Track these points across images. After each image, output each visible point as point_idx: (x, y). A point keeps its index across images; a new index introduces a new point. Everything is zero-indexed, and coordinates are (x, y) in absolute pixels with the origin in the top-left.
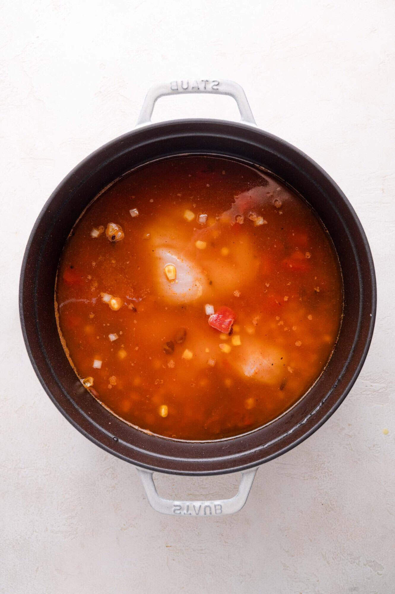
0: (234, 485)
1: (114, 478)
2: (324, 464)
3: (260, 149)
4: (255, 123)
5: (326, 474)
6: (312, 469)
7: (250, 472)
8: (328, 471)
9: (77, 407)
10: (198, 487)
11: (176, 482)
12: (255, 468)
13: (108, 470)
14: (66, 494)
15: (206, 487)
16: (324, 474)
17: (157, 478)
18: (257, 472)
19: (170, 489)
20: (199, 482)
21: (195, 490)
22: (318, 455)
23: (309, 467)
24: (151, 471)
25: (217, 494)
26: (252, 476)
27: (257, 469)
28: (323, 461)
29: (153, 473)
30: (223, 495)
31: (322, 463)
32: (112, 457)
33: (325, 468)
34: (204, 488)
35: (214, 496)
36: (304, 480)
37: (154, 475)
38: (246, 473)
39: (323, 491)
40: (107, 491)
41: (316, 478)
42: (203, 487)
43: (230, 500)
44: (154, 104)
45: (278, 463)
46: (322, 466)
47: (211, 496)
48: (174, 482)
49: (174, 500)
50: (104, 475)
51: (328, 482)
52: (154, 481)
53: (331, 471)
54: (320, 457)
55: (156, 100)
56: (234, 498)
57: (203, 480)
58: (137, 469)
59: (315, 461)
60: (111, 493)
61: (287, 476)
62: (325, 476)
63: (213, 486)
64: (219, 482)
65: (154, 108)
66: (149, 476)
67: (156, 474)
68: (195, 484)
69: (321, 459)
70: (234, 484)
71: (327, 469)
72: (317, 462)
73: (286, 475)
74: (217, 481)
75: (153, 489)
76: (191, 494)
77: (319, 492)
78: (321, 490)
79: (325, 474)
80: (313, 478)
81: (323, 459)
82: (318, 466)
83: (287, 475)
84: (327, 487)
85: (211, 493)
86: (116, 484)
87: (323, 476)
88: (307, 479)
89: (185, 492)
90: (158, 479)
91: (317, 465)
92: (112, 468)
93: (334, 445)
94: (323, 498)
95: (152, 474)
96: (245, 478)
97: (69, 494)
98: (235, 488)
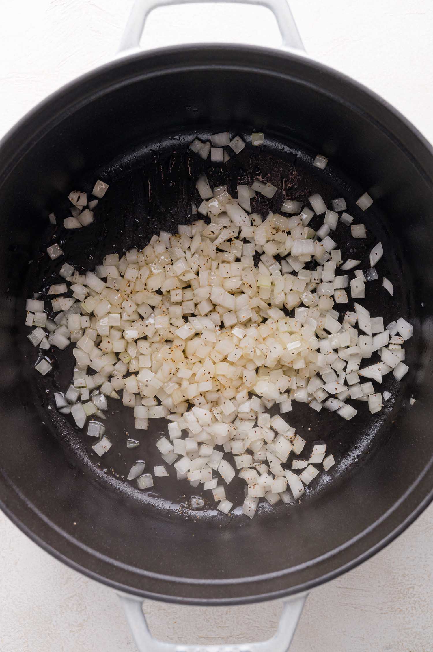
0: (272, 622)
1: (81, 611)
2: (414, 588)
3: (312, 90)
4: (304, 50)
5: (417, 604)
6: (393, 596)
7: (296, 600)
8: (419, 600)
9: (23, 497)
10: (214, 625)
11: (180, 617)
12: (304, 594)
13: (71, 599)
14: (5, 636)
15: (227, 625)
16: (413, 605)
17: (149, 611)
18: (307, 600)
19: (169, 628)
20: (216, 618)
21: (209, 629)
22: (404, 576)
23: (389, 594)
24: (140, 599)
25: (243, 637)
26: (299, 606)
27: (308, 595)
28: (411, 584)
29: (144, 601)
30: (253, 638)
31: (410, 588)
32: (78, 578)
33: (415, 595)
34: (223, 627)
35: (239, 639)
36: (382, 614)
37: (144, 607)
38: (291, 602)
39: (411, 631)
40: (71, 631)
41: (401, 611)
42: (223, 625)
43: (265, 644)
44: (145, 20)
45: (340, 587)
46: (410, 592)
47: (234, 639)
48: (176, 618)
49: (177, 643)
50: (65, 605)
51: (419, 617)
52: (146, 615)
53: (424, 599)
54: (407, 578)
55: (148, 12)
56: (271, 641)
57: (222, 614)
58: (118, 595)
59: (399, 583)
60: (76, 635)
61: (355, 608)
62: (415, 608)
63: (238, 624)
64: (248, 617)
65: (146, 25)
66: (136, 607)
67: (148, 603)
68: (209, 621)
69: (408, 580)
70: (271, 620)
71: (417, 596)
72: (402, 586)
73: (353, 607)
74: (244, 616)
75: (143, 626)
76: (202, 637)
77: (405, 633)
78: (408, 629)
79: (415, 604)
80: (396, 611)
81: (412, 581)
82: (404, 591)
83: (355, 606)
84: (418, 624)
85: (235, 634)
86: (84, 620)
87: (412, 607)
88: (387, 613)
89: (194, 633)
90: (150, 613)
91: (402, 591)
92: (78, 595)
93: (429, 558)
94: (410, 643)
95: (141, 603)
96: (289, 608)
97: (10, 636)
98: (272, 627)
